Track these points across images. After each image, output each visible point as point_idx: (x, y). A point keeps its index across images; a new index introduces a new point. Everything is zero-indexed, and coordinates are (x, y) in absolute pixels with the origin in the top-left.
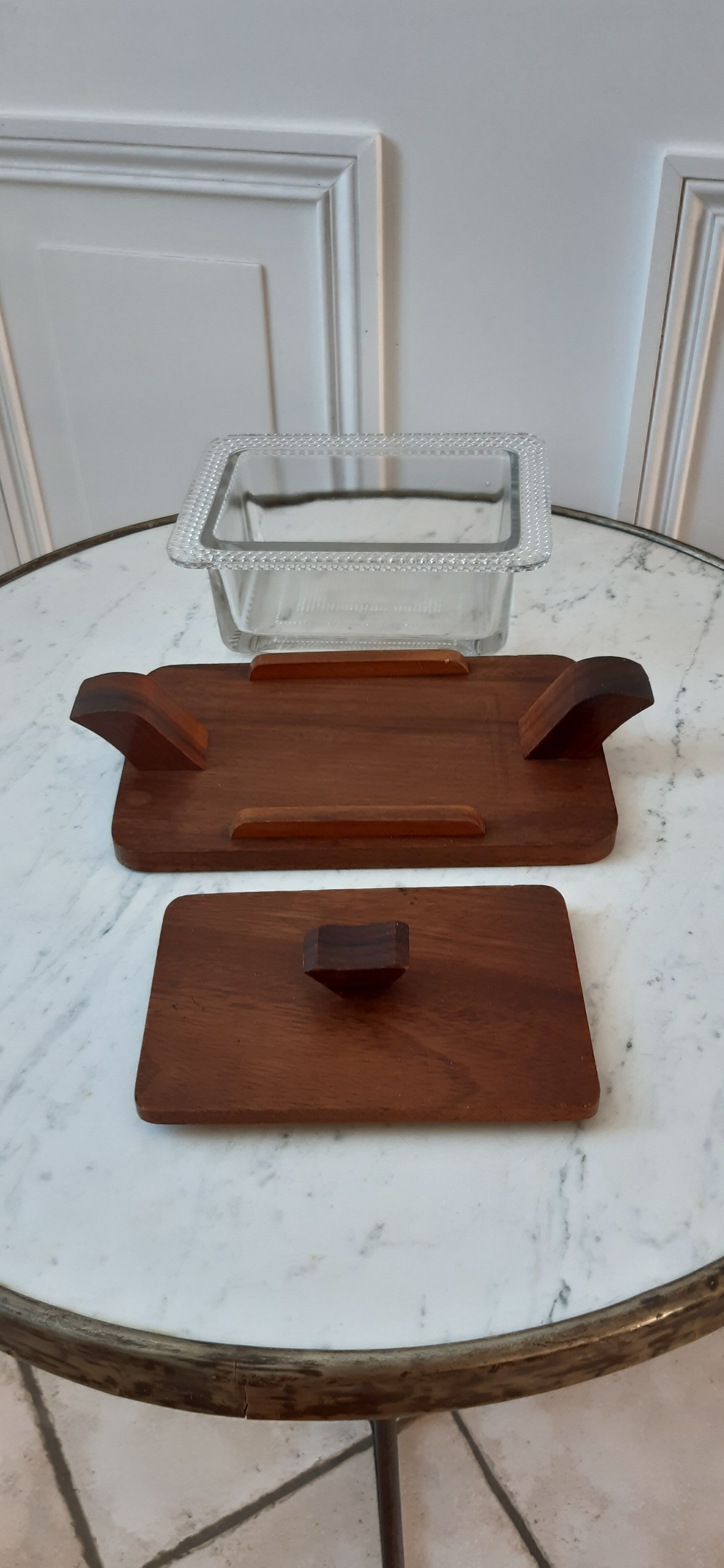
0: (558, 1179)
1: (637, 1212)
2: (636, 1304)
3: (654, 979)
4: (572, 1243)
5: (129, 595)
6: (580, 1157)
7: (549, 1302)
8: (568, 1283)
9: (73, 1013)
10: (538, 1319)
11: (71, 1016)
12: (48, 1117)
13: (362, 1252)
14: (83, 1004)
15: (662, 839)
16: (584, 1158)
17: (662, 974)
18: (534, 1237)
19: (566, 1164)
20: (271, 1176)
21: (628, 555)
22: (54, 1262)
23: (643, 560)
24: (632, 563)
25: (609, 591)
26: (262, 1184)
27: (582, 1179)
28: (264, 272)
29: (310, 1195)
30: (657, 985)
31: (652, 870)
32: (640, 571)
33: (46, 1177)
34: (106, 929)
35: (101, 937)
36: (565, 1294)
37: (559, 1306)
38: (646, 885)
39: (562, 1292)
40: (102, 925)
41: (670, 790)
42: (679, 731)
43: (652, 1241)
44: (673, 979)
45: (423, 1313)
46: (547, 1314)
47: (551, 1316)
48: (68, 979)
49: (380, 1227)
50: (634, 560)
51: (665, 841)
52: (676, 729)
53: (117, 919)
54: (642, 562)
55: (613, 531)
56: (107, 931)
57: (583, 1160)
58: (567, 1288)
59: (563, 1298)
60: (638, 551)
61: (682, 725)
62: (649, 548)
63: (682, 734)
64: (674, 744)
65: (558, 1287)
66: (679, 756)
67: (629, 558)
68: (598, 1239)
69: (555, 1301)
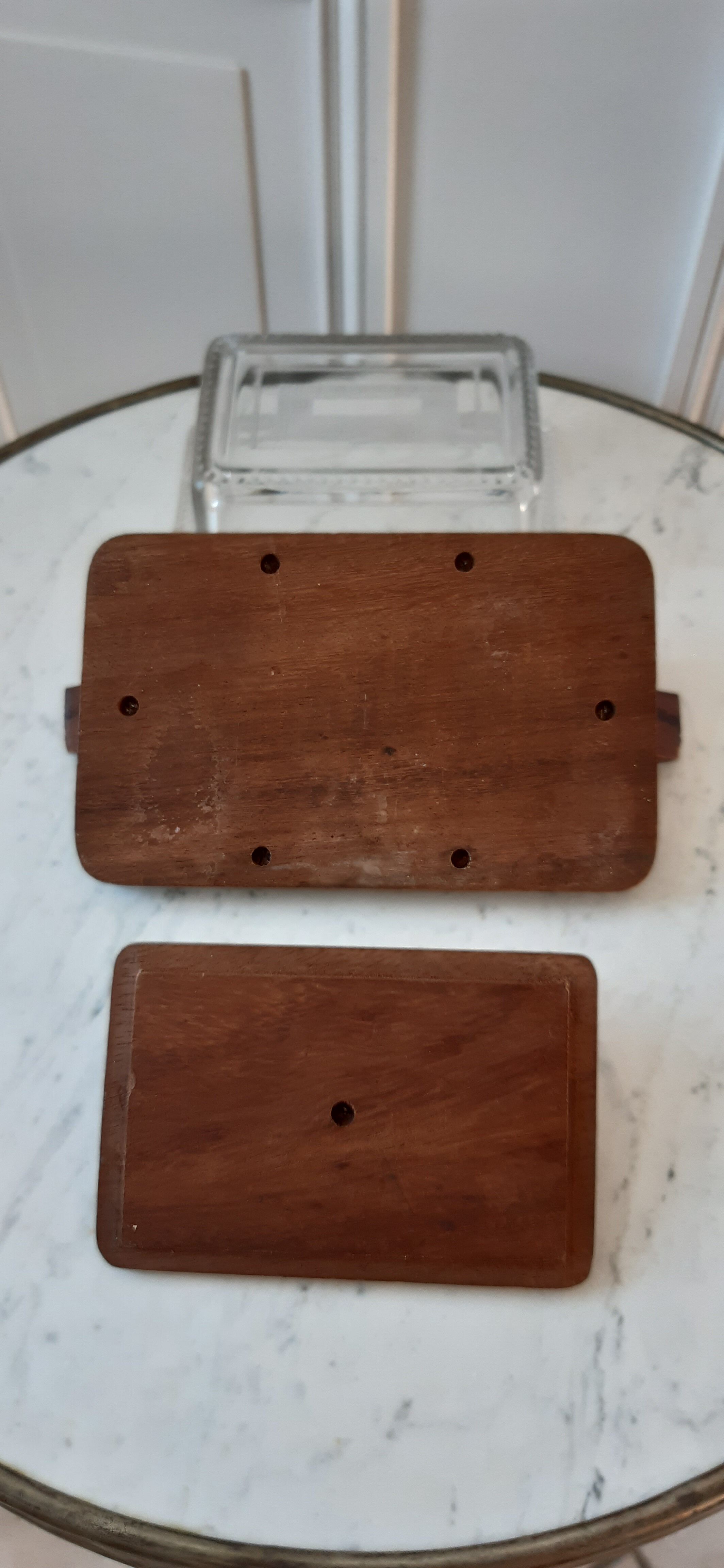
0: (593, 1346)
1: (675, 1386)
2: (671, 1501)
3: (699, 1085)
4: (608, 1425)
6: (617, 1318)
7: (581, 1495)
8: (602, 1473)
9: (66, 1124)
10: (571, 1517)
12: (49, 1262)
13: (390, 1435)
14: (77, 1111)
16: (621, 1319)
17: (708, 1079)
18: (568, 1419)
19: (602, 1327)
20: (292, 1340)
21: (677, 466)
22: (68, 1443)
23: (697, 473)
24: (683, 478)
25: (656, 522)
26: (281, 1350)
27: (619, 1346)
28: (245, 79)
29: (332, 1364)
30: (702, 1093)
32: (693, 492)
33: (51, 1337)
34: (95, 1011)
35: (90, 1022)
36: (599, 1486)
37: (592, 1500)
39: (595, 1483)
40: (90, 1006)
43: (690, 1423)
45: (454, 1507)
46: (579, 1507)
47: (584, 1511)
49: (407, 1405)
50: (687, 475)
51: (715, 894)
54: (695, 477)
56: (96, 1014)
57: (620, 1322)
58: (601, 1479)
59: (596, 1492)
60: (691, 459)
62: (704, 457)
65: (592, 1478)
67: (680, 470)
68: (634, 1420)
69: (589, 1494)
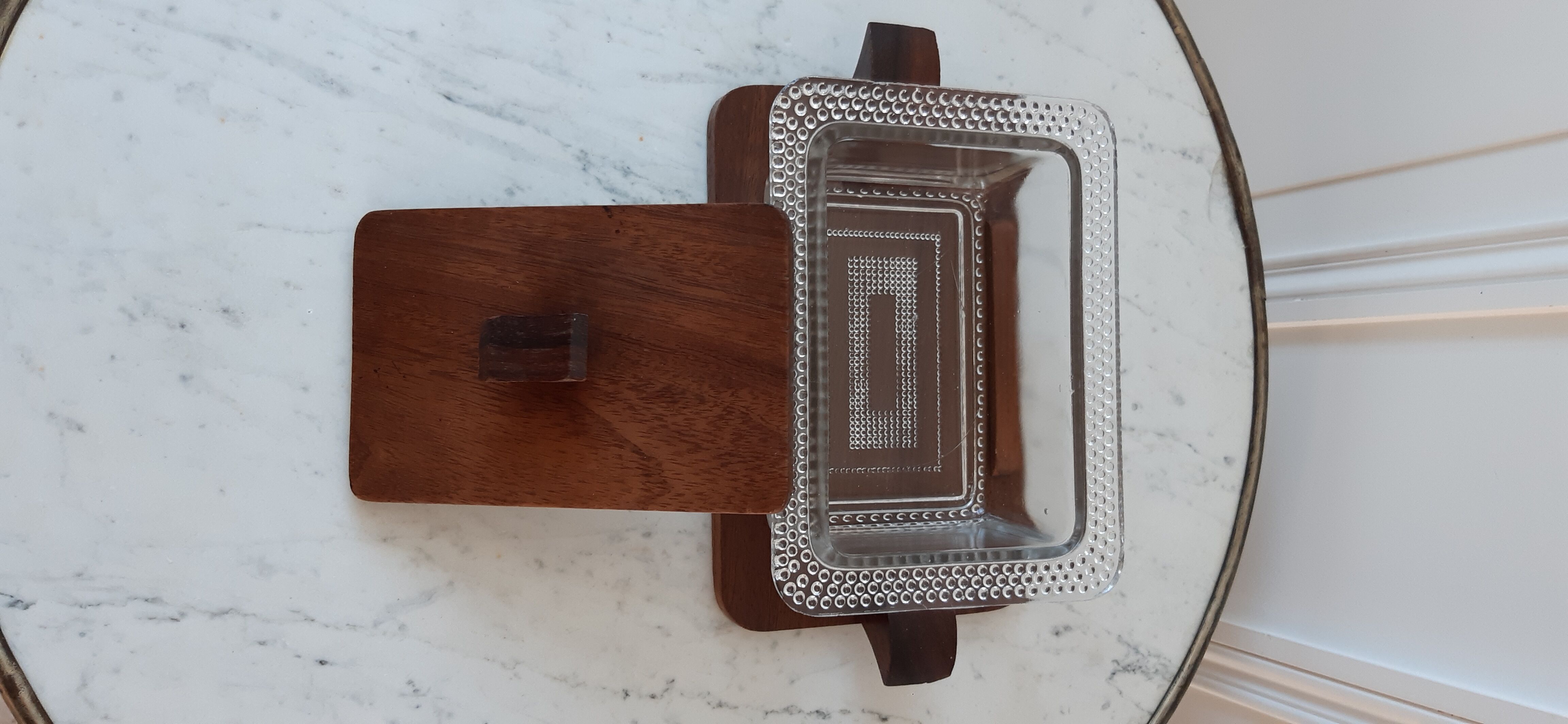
0: (149, 596)
1: (117, 671)
3: (417, 687)
4: (76, 610)
5: (1033, 26)
6: (176, 616)
7: (12, 591)
8: (32, 608)
9: (328, 82)
11: (326, 82)
12: (191, 84)
13: (51, 414)
14: (343, 91)
15: (627, 695)
16: (174, 620)
17: (424, 695)
18: (79, 575)
19: (166, 603)
20: (132, 317)
21: (1142, 650)
23: (1134, 670)
24: (1127, 656)
25: (1067, 628)
26: (123, 310)
27: (150, 619)
29: (113, 357)
30: (410, 689)
31: (578, 685)
32: (1109, 667)
33: (118, 96)
34: (451, 97)
35: (439, 93)
36: (20, 604)
37: (8, 600)
38: (555, 678)
39: (22, 602)
40: (456, 90)
41: (709, 704)
42: (810, 713)
43: (84, 685)
44: (418, 707)
48: (377, 69)
49: (80, 429)
50: (1132, 659)
51: (624, 698)
52: (814, 709)
53: (467, 106)
54: (1129, 669)
55: (1194, 631)
56: (449, 98)
57: (172, 619)
58: (27, 607)
59: (16, 603)
61: (821, 717)
62: (1158, 679)
63: (805, 717)
64: (788, 708)
65: (27, 599)
66: (767, 713)
67: (1137, 652)
68: (82, 634)
69: (12, 597)
